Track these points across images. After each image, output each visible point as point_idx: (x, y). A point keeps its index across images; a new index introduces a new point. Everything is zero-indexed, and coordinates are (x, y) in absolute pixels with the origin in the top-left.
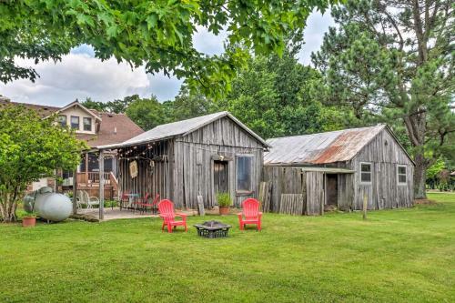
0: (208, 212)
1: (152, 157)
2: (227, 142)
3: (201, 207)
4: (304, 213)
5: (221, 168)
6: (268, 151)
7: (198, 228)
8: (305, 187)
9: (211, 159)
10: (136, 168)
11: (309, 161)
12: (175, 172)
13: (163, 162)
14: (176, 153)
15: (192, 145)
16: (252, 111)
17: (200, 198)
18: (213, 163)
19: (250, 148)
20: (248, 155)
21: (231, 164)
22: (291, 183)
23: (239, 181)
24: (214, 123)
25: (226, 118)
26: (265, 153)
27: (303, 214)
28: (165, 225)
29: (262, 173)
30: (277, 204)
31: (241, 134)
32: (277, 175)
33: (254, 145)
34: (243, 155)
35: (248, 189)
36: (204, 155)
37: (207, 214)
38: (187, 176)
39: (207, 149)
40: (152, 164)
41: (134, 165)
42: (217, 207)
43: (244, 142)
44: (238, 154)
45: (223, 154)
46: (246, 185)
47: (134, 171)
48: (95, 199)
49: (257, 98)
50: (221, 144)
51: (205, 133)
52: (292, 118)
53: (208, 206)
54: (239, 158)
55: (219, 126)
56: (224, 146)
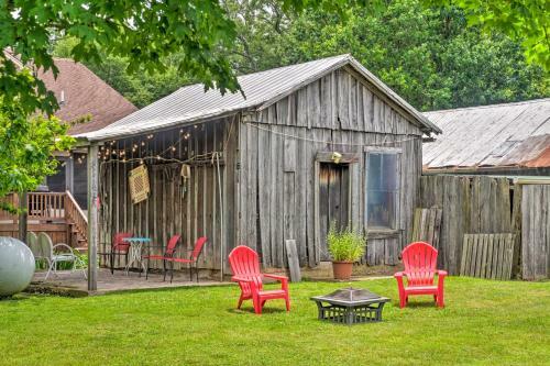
0: (307, 274)
1: (185, 158)
2: (347, 123)
3: (294, 262)
4: (515, 274)
5: (334, 179)
6: (432, 140)
7: (319, 303)
8: (519, 220)
9: (314, 159)
10: (145, 180)
11: (518, 161)
12: (241, 188)
13: (211, 167)
14: (242, 148)
15: (275, 130)
16: (376, 48)
17: (290, 244)
18: (317, 167)
19: (394, 135)
20: (389, 150)
21: (355, 170)
22: (487, 209)
23: (370, 207)
24: (320, 82)
25: (347, 69)
26: (425, 146)
27: (513, 277)
28: (243, 298)
29: (420, 189)
30: (452, 257)
31: (376, 103)
32: (454, 193)
33: (402, 128)
34: (379, 150)
35: (388, 225)
36: (299, 151)
37: (304, 279)
38: (266, 197)
39: (305, 137)
40: (186, 171)
41: (139, 175)
42: (328, 265)
43: (381, 120)
44: (369, 149)
45: (339, 148)
46: (385, 214)
47: (139, 189)
48: (64, 250)
49: (386, 19)
50: (334, 126)
51: (301, 102)
52: (466, 66)
53: (307, 261)
54: (372, 156)
55: (331, 87)
56: (341, 130)
